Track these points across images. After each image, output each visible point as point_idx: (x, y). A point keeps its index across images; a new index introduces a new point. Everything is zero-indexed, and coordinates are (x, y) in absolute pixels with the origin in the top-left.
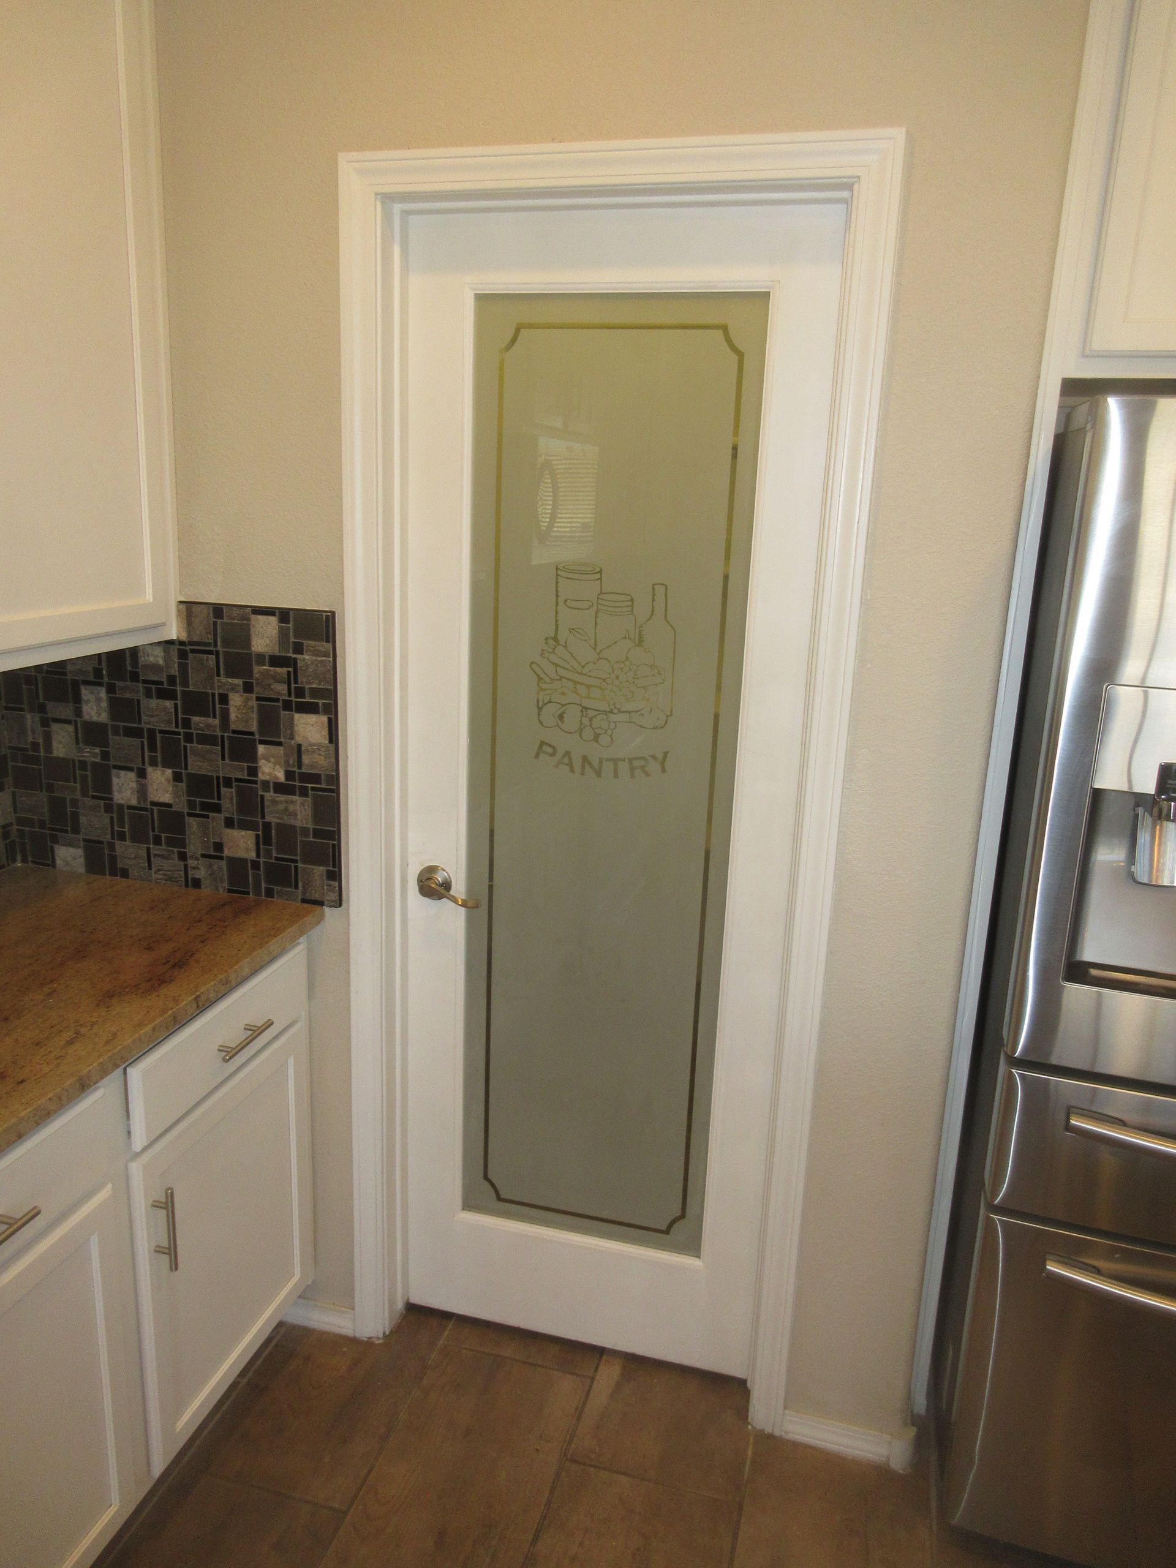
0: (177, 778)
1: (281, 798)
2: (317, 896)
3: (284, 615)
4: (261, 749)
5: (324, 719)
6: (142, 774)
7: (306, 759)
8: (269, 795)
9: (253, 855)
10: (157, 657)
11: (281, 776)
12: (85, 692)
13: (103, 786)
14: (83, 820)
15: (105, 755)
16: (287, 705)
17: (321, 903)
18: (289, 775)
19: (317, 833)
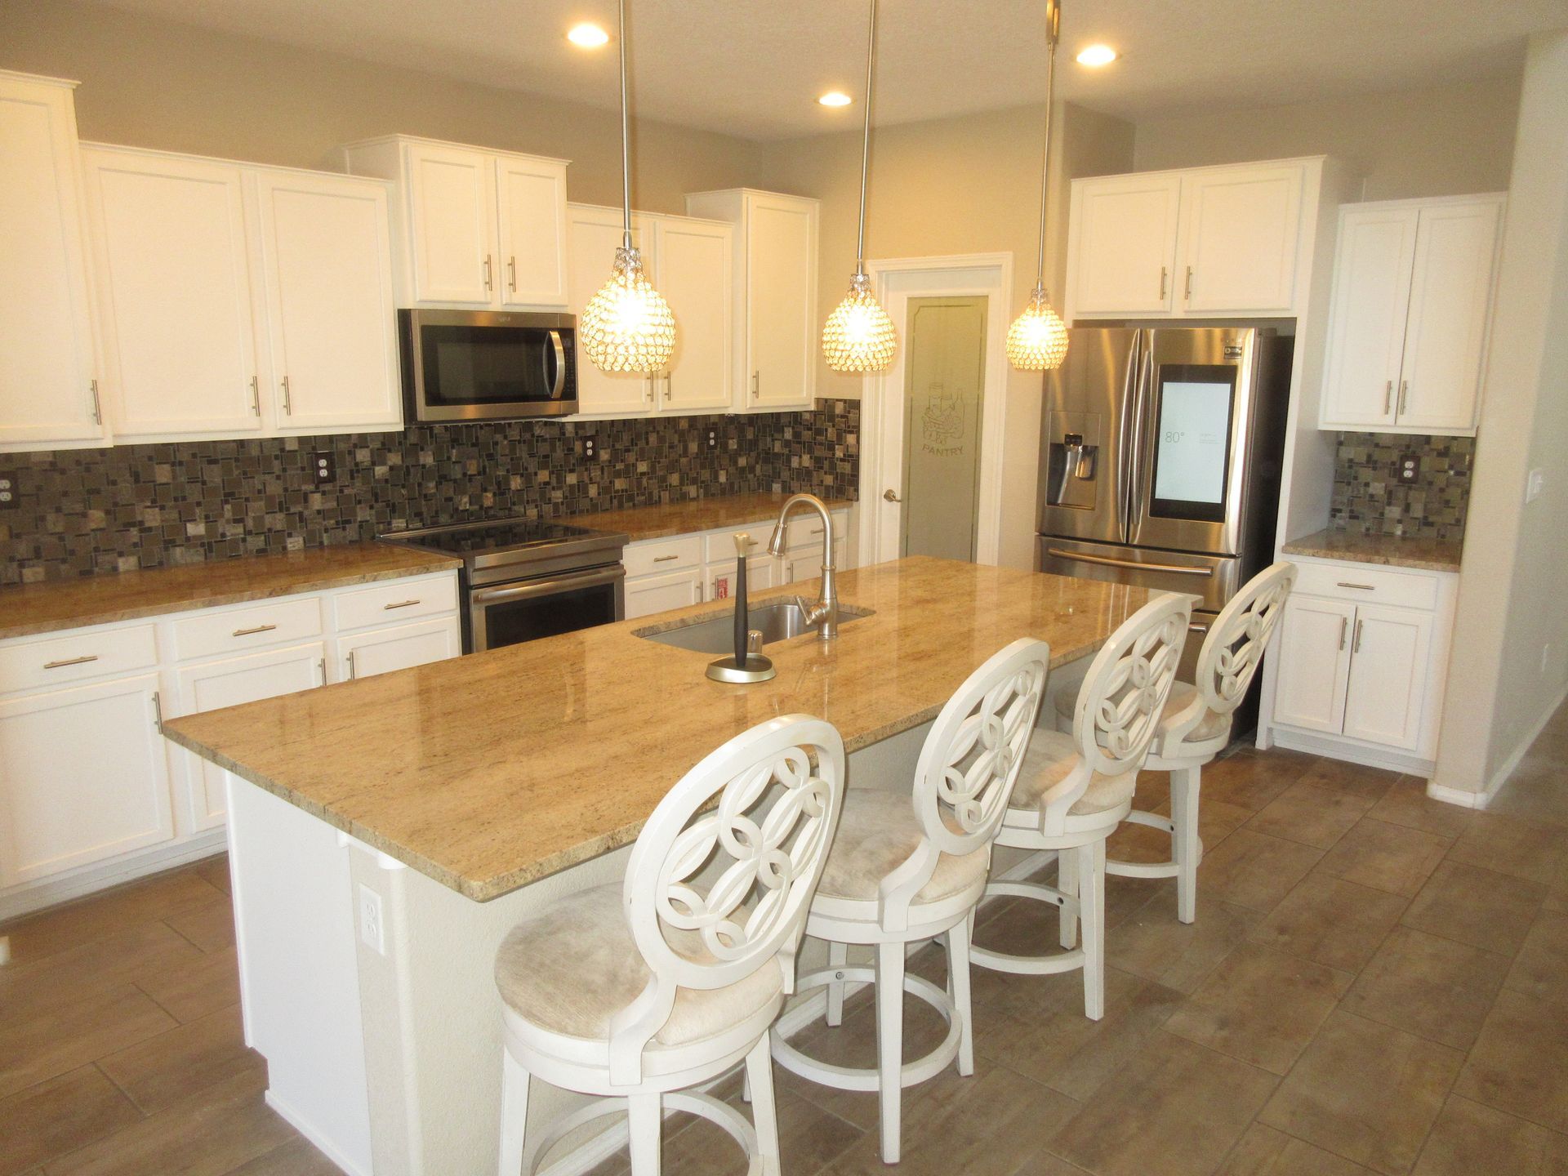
0: (811, 458)
1: (841, 463)
2: (850, 497)
3: (845, 401)
4: (837, 447)
5: (855, 435)
6: (801, 457)
7: (850, 450)
8: (838, 463)
9: (832, 484)
10: (807, 416)
11: (842, 455)
12: (786, 429)
13: (789, 461)
14: (782, 474)
15: (790, 451)
16: (845, 431)
17: (852, 500)
18: (844, 455)
19: (852, 475)
